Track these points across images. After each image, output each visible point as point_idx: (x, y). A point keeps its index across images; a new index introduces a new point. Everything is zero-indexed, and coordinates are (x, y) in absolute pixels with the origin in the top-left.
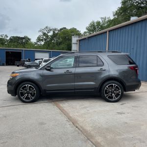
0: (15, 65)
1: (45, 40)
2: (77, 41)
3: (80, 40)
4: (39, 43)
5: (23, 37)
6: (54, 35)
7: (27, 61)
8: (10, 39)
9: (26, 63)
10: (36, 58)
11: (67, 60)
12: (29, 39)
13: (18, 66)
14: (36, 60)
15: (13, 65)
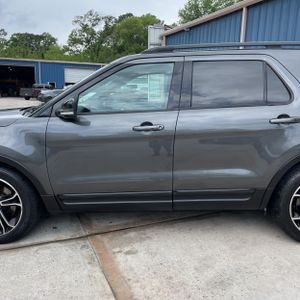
0: (22, 97)
1: (88, 41)
2: (161, 38)
3: (167, 37)
4: (74, 49)
5: (40, 34)
6: (108, 31)
7: (47, 88)
8: (13, 39)
9: (43, 92)
10: (67, 81)
11: (136, 87)
12: (54, 40)
13: (27, 98)
14: (67, 84)
15: (18, 95)
